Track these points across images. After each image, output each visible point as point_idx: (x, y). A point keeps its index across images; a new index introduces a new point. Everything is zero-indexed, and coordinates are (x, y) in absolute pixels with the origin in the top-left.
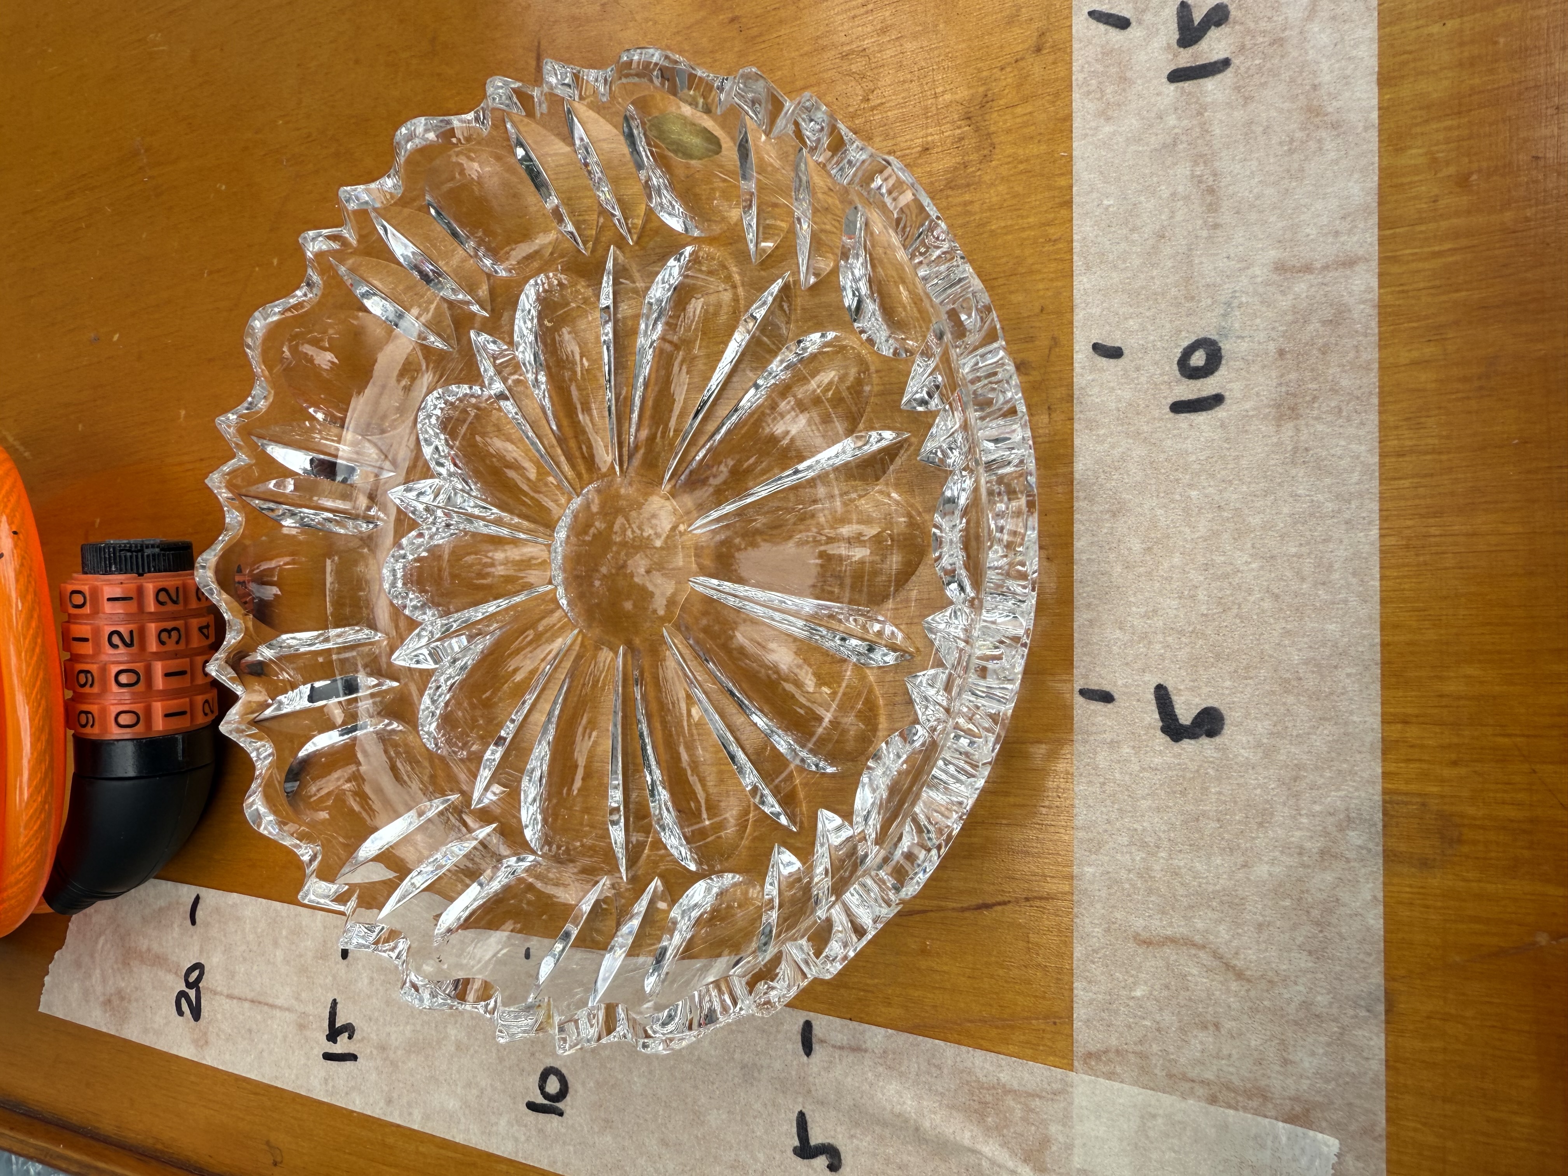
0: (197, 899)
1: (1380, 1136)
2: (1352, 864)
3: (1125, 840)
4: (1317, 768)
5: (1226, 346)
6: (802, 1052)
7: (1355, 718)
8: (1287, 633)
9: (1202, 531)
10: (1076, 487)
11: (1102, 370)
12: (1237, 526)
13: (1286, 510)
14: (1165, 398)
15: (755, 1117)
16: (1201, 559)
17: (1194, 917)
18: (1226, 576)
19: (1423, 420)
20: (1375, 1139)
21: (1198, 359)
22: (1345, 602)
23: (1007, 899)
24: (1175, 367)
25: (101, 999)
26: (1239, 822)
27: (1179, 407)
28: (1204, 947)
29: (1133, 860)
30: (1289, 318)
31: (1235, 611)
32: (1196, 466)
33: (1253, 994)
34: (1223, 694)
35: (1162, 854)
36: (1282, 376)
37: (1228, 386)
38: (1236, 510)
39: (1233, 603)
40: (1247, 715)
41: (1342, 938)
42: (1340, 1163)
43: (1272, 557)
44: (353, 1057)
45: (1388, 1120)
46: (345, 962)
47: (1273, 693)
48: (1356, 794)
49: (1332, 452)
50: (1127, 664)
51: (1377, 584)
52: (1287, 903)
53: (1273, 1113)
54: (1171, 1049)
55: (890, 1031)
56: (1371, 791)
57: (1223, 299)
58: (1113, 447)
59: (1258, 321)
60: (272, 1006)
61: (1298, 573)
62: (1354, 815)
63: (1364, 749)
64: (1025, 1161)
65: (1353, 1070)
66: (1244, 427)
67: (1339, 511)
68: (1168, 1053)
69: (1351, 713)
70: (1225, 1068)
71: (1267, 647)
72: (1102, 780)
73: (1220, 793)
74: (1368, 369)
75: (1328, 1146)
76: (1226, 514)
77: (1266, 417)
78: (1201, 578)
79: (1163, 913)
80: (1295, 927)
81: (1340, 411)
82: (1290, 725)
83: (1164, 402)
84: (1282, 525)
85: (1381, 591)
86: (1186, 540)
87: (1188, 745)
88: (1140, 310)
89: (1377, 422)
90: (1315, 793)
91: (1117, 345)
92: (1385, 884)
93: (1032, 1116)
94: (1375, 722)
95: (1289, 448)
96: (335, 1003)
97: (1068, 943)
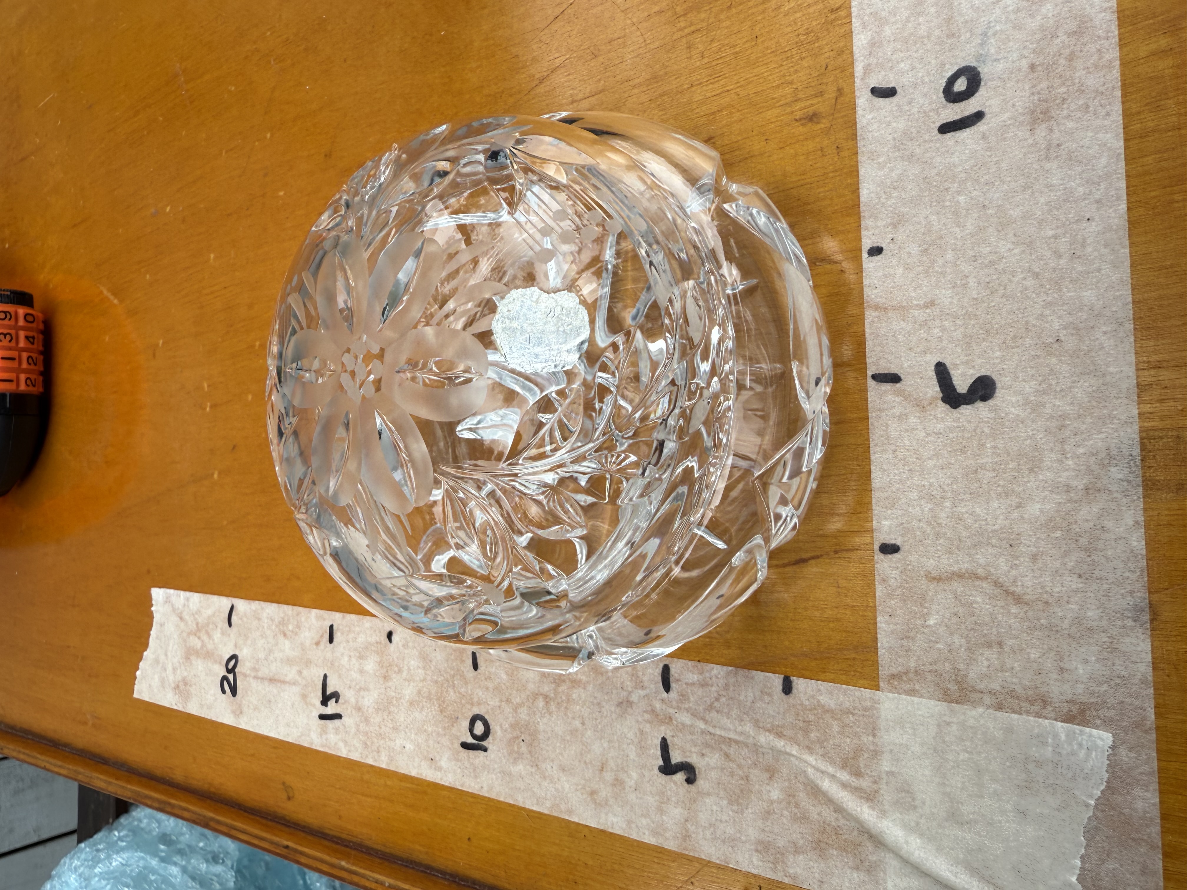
0: (232, 608)
1: (1150, 729)
2: (1115, 495)
3: (915, 495)
4: (1079, 416)
5: (984, 71)
6: (663, 689)
7: (1111, 369)
8: (1048, 304)
9: (970, 228)
10: (862, 208)
11: (879, 109)
12: (1001, 220)
13: (1042, 200)
14: (934, 122)
15: (629, 744)
16: (970, 253)
17: (977, 553)
18: (992, 263)
19: (1162, 102)
20: (1146, 732)
21: (961, 85)
22: (1099, 270)
23: (819, 554)
24: (941, 95)
25: (173, 685)
26: (1012, 470)
27: (946, 128)
28: (986, 578)
29: (923, 511)
30: (1038, 36)
31: (1001, 292)
32: (963, 175)
33: (1030, 614)
34: (994, 364)
35: (947, 504)
36: (1034, 86)
37: (987, 104)
38: (1000, 206)
39: (1000, 285)
40: (1016, 378)
41: (1108, 559)
42: (1114, 755)
43: (1032, 242)
44: (338, 716)
45: (1156, 714)
46: (332, 645)
47: (1038, 356)
48: (1116, 434)
49: (1081, 143)
50: (911, 349)
51: (1127, 250)
52: (1058, 534)
53: (1053, 715)
54: (961, 666)
55: (730, 668)
56: (1129, 430)
57: (980, 31)
58: (892, 171)
59: (1011, 44)
60: (283, 682)
61: (1055, 252)
62: (1115, 453)
63: (1121, 395)
64: (843, 768)
65: (1123, 673)
66: (1002, 135)
67: (1090, 193)
68: (959, 670)
69: (1108, 365)
70: (1009, 679)
71: (1031, 319)
72: (893, 447)
73: (995, 447)
74: (1110, 67)
75: (1102, 740)
76: (990, 211)
77: (1021, 123)
78: (971, 268)
79: (950, 553)
80: (1066, 554)
81: (1088, 106)
82: (1054, 382)
83: (933, 126)
84: (1039, 213)
85: (1131, 256)
86: (956, 238)
87: (966, 410)
88: (910, 53)
89: (1121, 112)
90: (1078, 438)
91: (891, 86)
92: (1145, 510)
93: (847, 729)
94: (1130, 371)
95: (1043, 146)
96: (325, 677)
97: (871, 586)
